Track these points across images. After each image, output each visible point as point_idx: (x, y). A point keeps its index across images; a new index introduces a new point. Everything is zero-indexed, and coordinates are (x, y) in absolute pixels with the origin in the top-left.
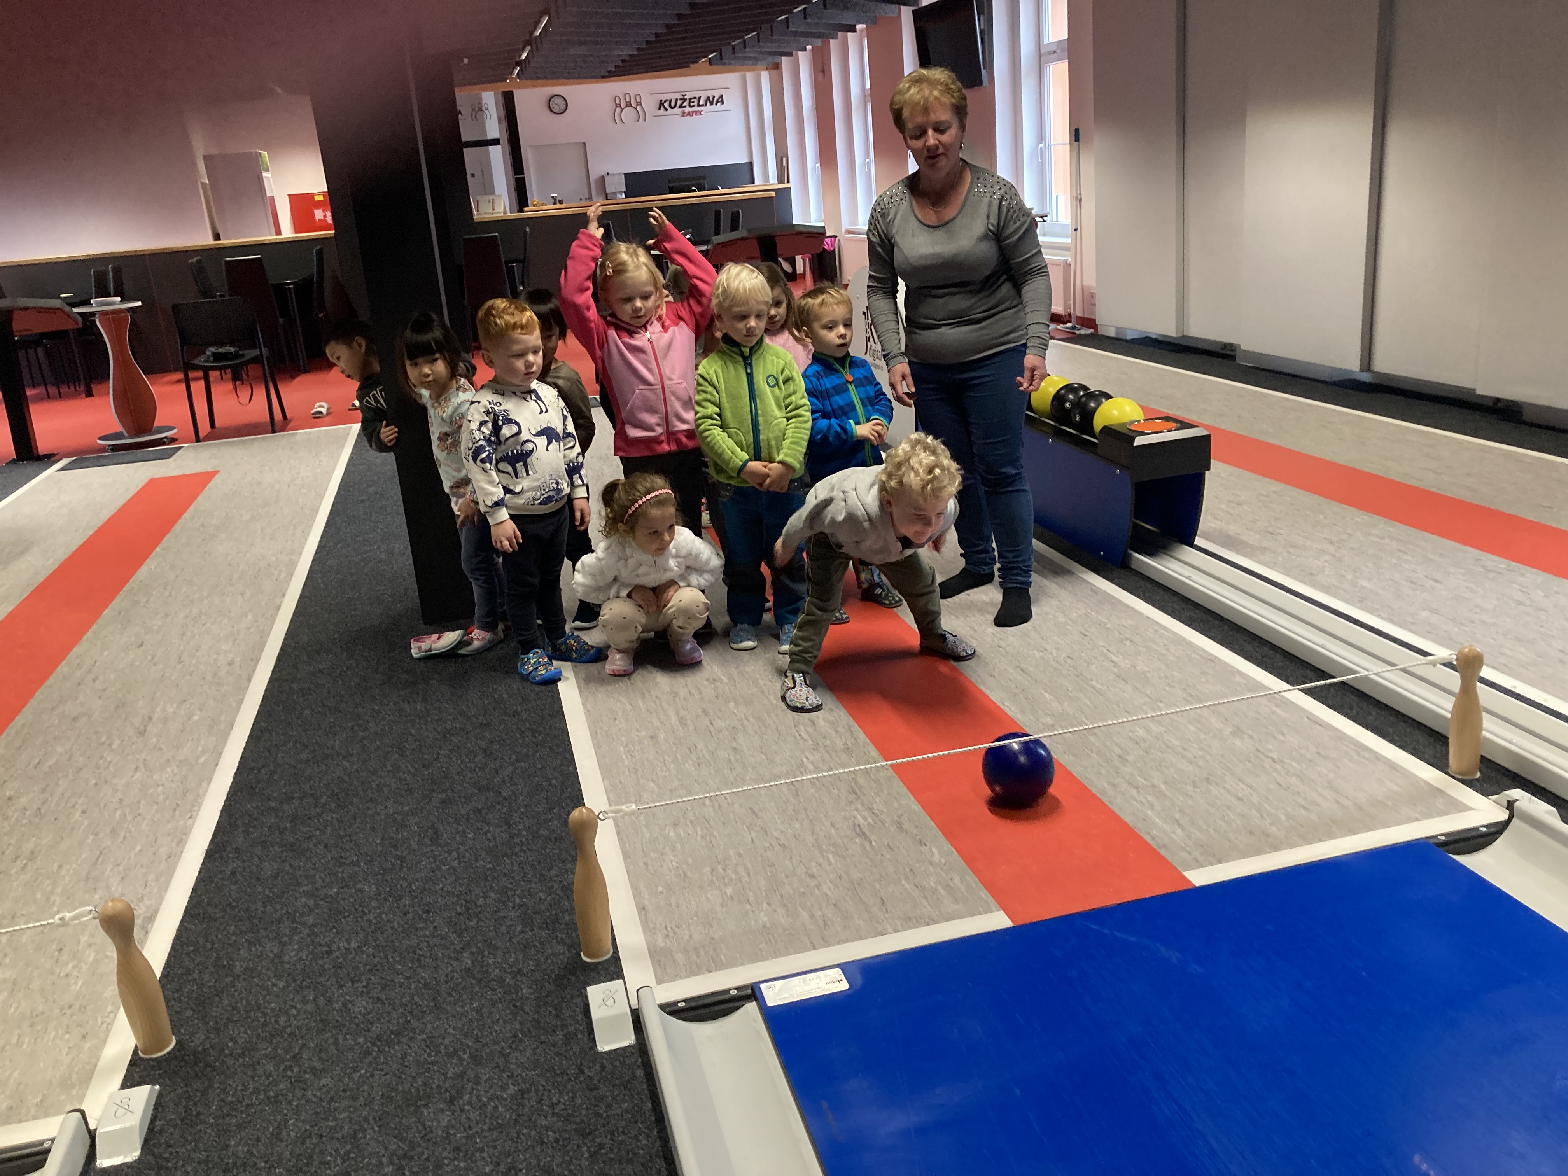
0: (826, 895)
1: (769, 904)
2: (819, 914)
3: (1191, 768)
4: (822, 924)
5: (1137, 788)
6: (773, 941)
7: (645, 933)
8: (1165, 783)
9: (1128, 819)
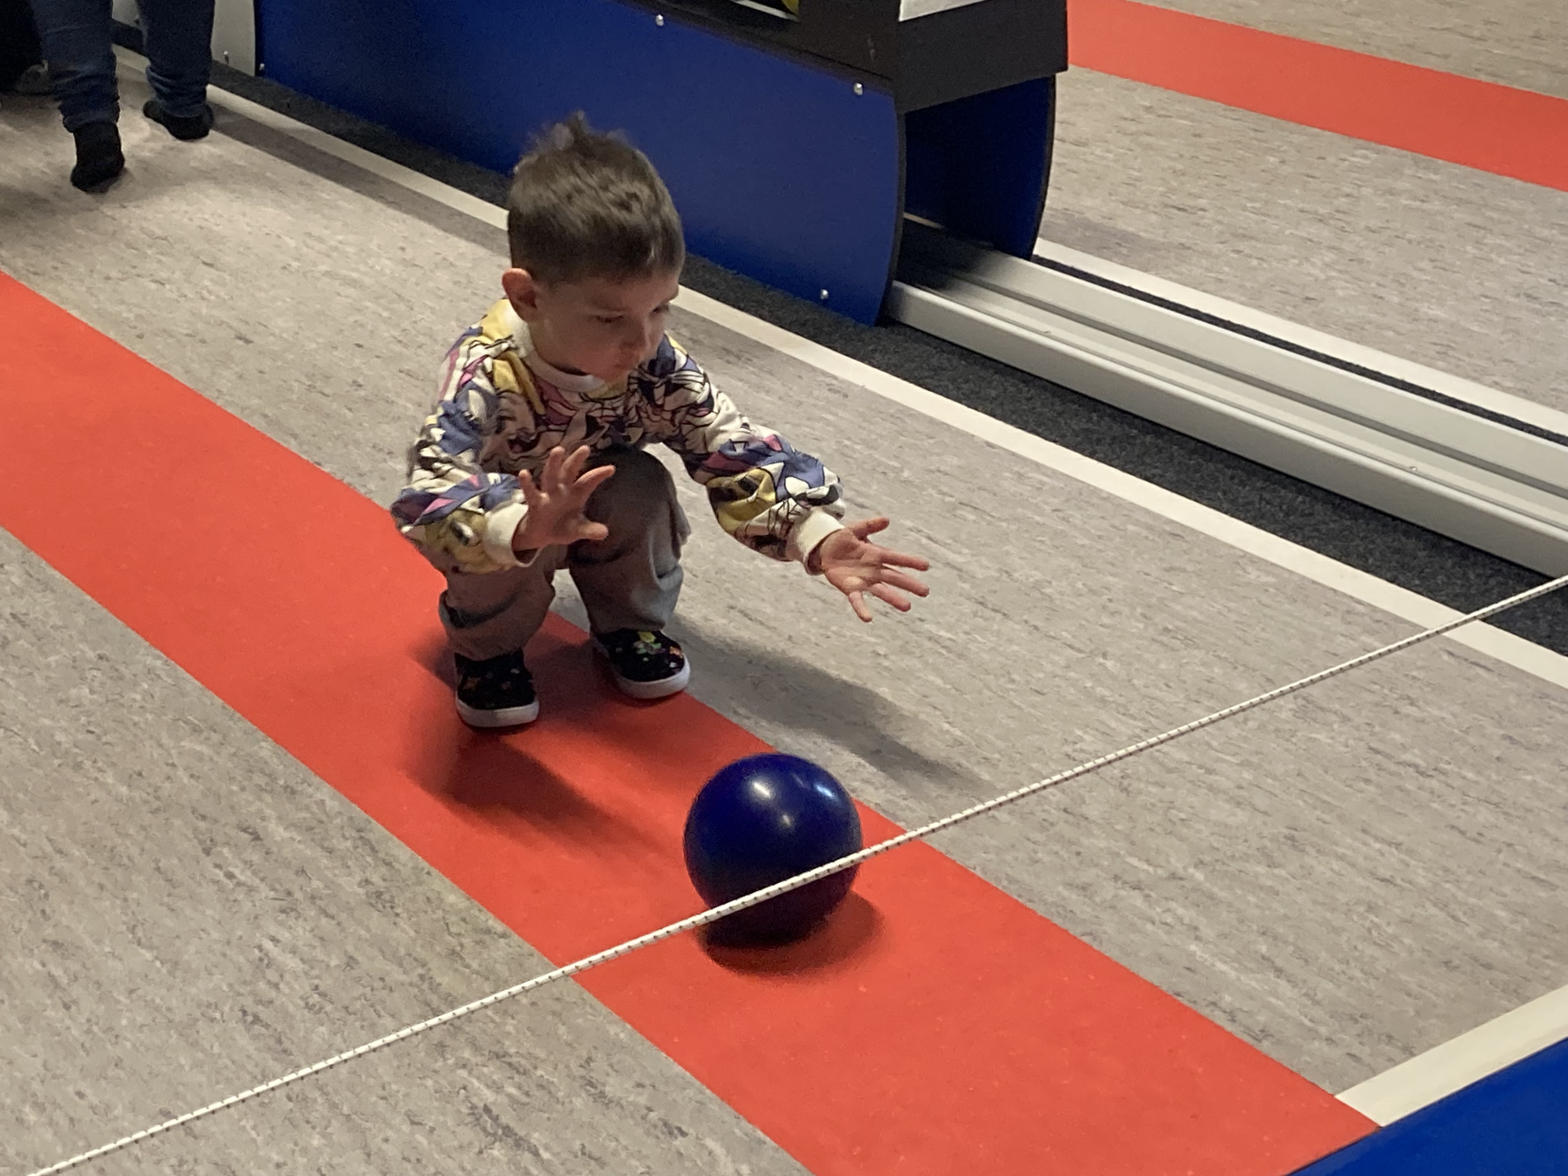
3: (1241, 816)
5: (1137, 887)
8: (1200, 864)
9: (1152, 974)
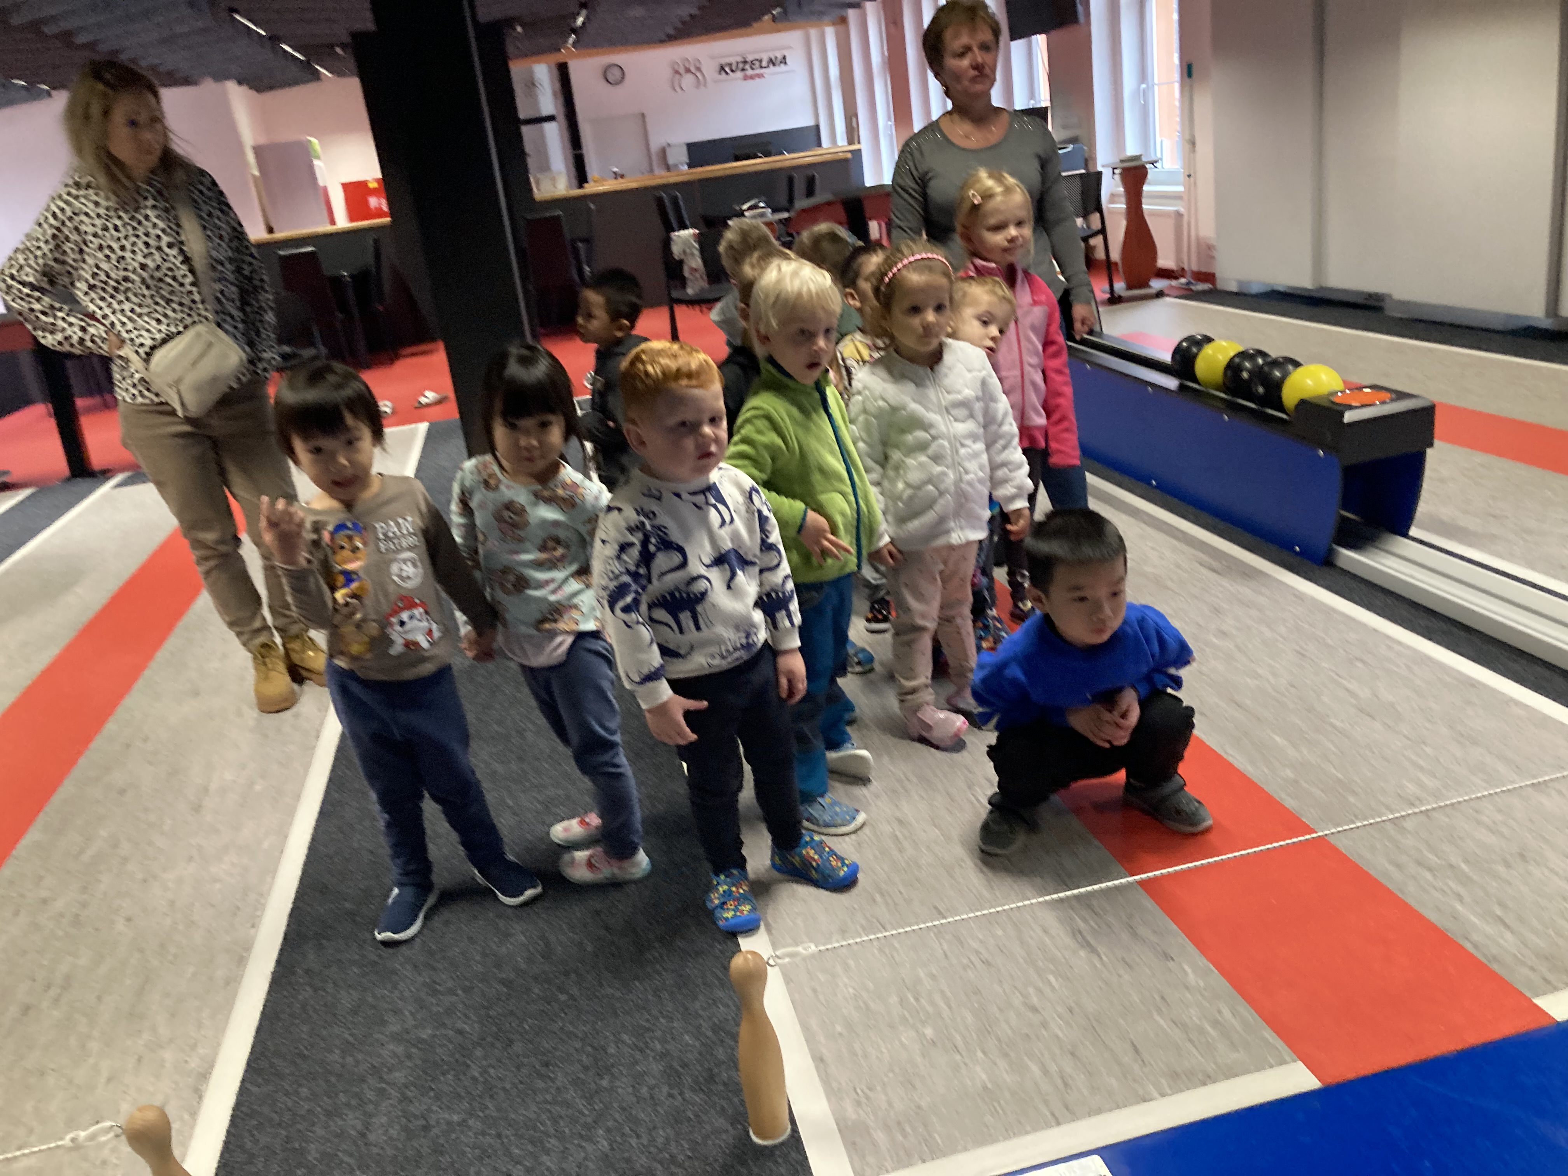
0: (1057, 1037)
1: (984, 1053)
2: (1053, 1068)
3: (1494, 840)
4: (1059, 1083)
6: (1000, 1112)
7: (829, 1100)
8: (1467, 862)
9: (1433, 917)
